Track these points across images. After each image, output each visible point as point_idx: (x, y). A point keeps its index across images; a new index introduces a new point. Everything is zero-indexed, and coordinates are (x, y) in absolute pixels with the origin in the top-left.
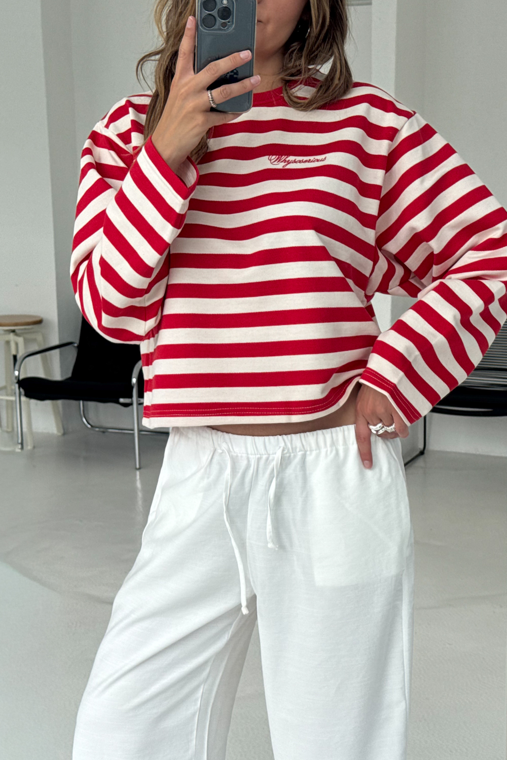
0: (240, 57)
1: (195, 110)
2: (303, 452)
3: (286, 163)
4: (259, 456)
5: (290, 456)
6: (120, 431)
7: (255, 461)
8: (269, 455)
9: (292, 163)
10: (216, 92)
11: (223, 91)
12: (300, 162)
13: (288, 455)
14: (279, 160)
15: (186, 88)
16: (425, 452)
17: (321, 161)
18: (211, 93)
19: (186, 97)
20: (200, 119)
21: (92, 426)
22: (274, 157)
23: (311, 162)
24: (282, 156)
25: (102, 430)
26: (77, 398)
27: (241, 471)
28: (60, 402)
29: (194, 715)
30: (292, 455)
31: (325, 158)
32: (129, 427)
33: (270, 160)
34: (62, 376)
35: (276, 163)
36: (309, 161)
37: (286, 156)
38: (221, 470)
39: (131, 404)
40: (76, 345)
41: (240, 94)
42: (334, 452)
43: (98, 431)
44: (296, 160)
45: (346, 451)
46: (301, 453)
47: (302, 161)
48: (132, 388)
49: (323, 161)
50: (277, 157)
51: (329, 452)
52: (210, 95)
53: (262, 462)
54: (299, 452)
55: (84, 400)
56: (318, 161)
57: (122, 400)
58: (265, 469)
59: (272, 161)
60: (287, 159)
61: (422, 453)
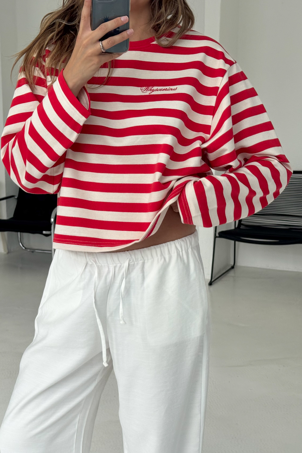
0: (121, 20)
1: (93, 55)
2: (143, 261)
3: (152, 91)
4: (115, 265)
5: (134, 264)
6: (43, 251)
7: (113, 269)
8: (121, 264)
9: (155, 91)
10: (105, 42)
11: (109, 41)
12: (160, 90)
13: (133, 263)
14: (147, 90)
15: (86, 40)
16: (235, 267)
17: (173, 90)
18: (102, 44)
19: (86, 47)
20: (96, 60)
21: (25, 248)
22: (144, 88)
23: (167, 90)
24: (149, 87)
25: (32, 250)
26: (17, 231)
27: (104, 275)
28: (6, 233)
29: (74, 433)
30: (136, 263)
31: (176, 88)
32: (50, 249)
33: (142, 90)
34: (8, 216)
35: (145, 91)
36: (166, 90)
37: (152, 87)
38: (91, 276)
39: (50, 235)
40: (16, 197)
41: (120, 42)
42: (163, 260)
43: (29, 251)
44: (158, 89)
45: (170, 258)
46: (141, 261)
47: (162, 89)
48: (51, 224)
49: (175, 90)
50: (146, 87)
51: (159, 260)
52: (101, 44)
53: (117, 269)
54: (140, 261)
55: (20, 232)
56: (172, 89)
57: (44, 232)
58: (119, 272)
59: (143, 91)
60: (152, 89)
61: (233, 267)
